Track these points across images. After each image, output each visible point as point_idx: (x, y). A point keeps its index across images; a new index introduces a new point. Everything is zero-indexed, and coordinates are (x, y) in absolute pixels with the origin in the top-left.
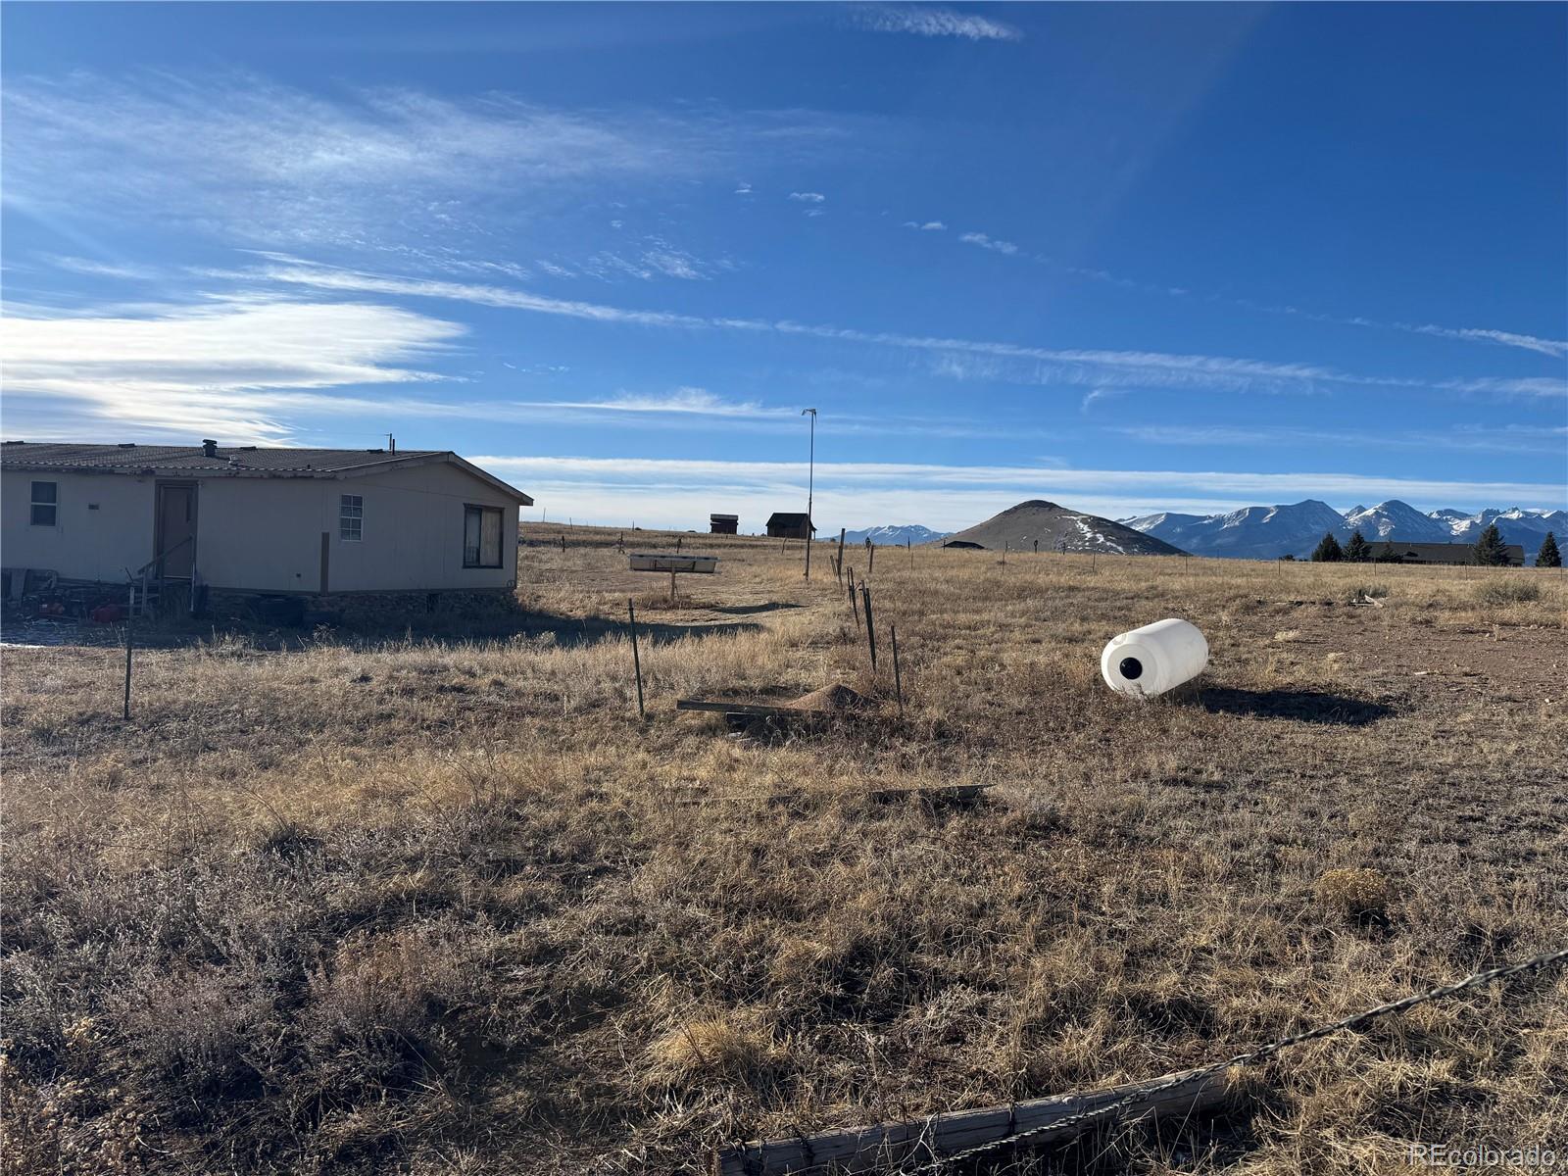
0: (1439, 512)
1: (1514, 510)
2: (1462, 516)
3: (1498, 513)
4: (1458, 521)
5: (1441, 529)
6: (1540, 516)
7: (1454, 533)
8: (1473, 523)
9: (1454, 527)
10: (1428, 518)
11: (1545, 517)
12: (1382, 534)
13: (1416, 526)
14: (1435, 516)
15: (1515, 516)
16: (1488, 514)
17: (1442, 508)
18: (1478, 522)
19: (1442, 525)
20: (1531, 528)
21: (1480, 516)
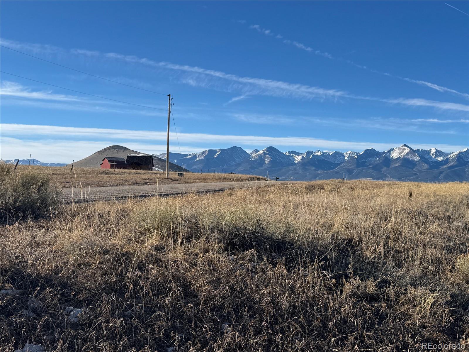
0: (289, 152)
1: (319, 151)
2: (298, 154)
3: (312, 152)
4: (297, 156)
5: (290, 160)
6: (329, 153)
7: (296, 162)
8: (303, 157)
9: (296, 159)
10: (285, 155)
11: (330, 154)
12: (266, 162)
13: (280, 158)
14: (287, 154)
15: (319, 154)
16: (309, 153)
17: (290, 151)
18: (305, 157)
19: (291, 158)
20: (325, 159)
21: (305, 154)
